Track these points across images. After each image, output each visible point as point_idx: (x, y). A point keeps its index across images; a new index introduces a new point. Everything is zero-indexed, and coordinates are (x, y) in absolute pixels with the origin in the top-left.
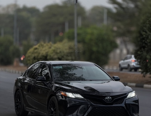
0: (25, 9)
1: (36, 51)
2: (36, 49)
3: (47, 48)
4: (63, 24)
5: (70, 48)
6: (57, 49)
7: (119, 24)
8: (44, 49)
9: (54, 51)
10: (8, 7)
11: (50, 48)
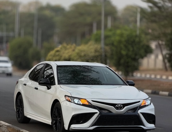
0: (49, 7)
1: (57, 53)
2: (58, 51)
3: (70, 50)
4: (91, 25)
5: (96, 51)
6: (81, 51)
7: (154, 25)
8: (67, 51)
9: (78, 54)
10: (30, 4)
11: (74, 50)
